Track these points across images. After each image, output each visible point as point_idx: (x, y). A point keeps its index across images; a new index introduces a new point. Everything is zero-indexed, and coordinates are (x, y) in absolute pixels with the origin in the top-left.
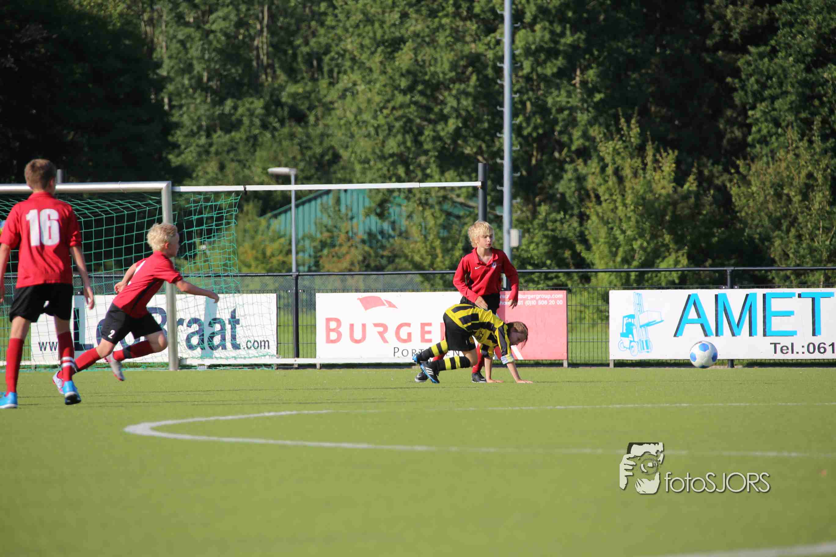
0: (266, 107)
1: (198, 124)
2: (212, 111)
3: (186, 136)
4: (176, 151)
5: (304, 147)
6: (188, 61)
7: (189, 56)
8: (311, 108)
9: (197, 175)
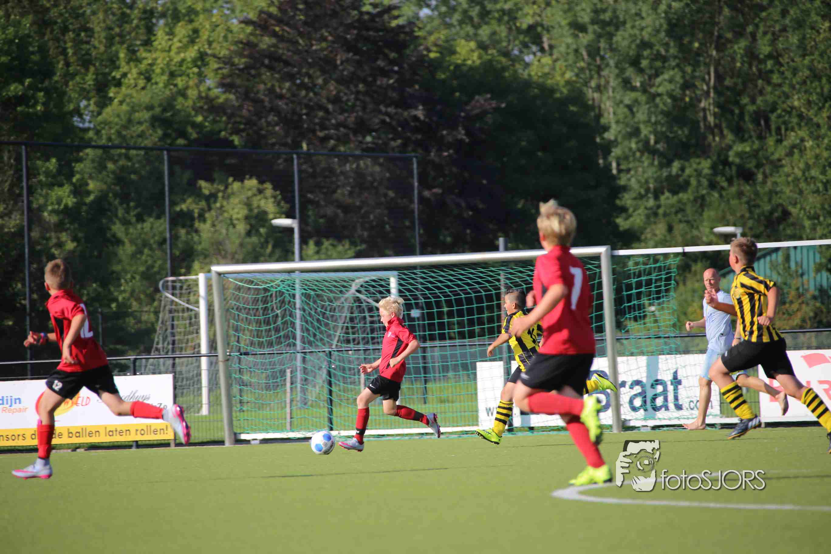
0: (713, 167)
1: (645, 186)
2: (659, 173)
3: (635, 199)
4: (624, 215)
5: (752, 206)
6: (636, 125)
7: (636, 120)
8: (759, 166)
9: (646, 238)
